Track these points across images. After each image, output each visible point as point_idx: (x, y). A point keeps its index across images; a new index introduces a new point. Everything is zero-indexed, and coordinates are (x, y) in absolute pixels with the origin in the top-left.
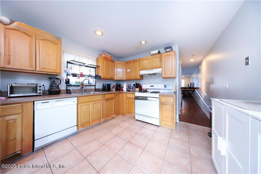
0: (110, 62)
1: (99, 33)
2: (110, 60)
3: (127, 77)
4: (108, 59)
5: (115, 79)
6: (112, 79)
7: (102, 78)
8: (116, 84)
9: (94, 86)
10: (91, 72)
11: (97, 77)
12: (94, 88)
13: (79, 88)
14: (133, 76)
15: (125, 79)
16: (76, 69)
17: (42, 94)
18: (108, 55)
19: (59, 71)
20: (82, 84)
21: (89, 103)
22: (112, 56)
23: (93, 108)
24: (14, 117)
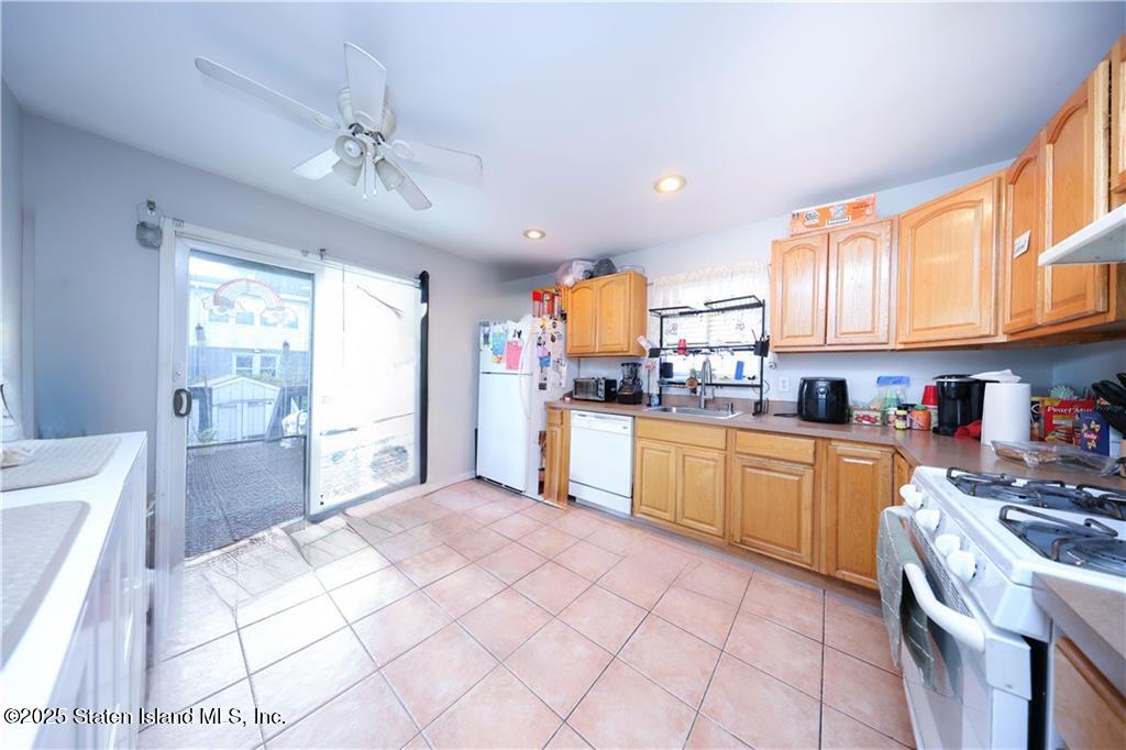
0: (842, 244)
3: (1012, 317)
4: (826, 232)
5: (898, 347)
6: (867, 350)
7: (777, 350)
9: (758, 390)
12: (756, 398)
13: (686, 392)
14: (1048, 298)
15: (1002, 338)
16: (691, 330)
18: (828, 205)
19: (626, 345)
20: (692, 380)
21: (666, 447)
22: (864, 197)
23: (680, 469)
24: (555, 428)
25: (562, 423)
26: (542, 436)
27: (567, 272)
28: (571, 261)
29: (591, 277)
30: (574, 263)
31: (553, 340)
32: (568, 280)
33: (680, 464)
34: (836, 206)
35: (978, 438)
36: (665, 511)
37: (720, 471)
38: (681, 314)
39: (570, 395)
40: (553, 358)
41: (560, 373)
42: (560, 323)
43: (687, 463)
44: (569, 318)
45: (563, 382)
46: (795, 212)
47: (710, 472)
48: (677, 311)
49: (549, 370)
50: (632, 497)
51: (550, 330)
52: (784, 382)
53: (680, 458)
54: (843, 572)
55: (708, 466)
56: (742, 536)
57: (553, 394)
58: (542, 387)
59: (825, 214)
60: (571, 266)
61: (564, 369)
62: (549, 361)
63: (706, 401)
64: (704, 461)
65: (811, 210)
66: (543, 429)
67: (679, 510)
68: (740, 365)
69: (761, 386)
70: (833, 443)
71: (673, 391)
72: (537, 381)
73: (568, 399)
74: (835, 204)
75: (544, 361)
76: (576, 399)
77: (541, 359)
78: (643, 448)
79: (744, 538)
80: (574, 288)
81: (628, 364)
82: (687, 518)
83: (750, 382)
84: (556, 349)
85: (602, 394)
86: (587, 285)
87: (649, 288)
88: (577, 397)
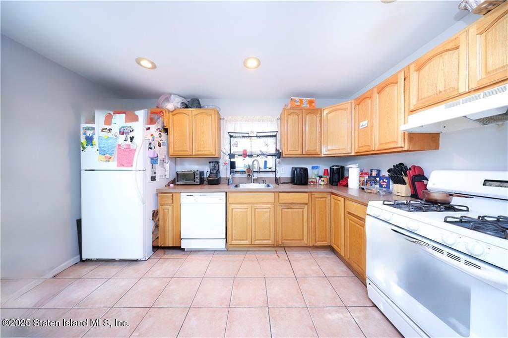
0: (306, 114)
1: (252, 63)
2: (307, 109)
3: (359, 147)
4: (302, 109)
5: (323, 156)
6: (314, 157)
7: (284, 156)
8: (330, 168)
9: (274, 173)
10: (267, 145)
11: (279, 154)
12: (275, 177)
13: (245, 176)
14: (378, 142)
15: (353, 154)
17: (199, 183)
18: (302, 98)
19: (214, 151)
20: (249, 169)
21: (246, 206)
22: (312, 99)
23: (253, 217)
24: (167, 207)
25: (173, 202)
26: (155, 214)
27: (167, 100)
28: (171, 94)
29: (187, 107)
30: (172, 96)
31: (160, 145)
32: (170, 106)
33: (253, 214)
34: (305, 99)
35: (347, 185)
36: (246, 240)
37: (272, 213)
38: (243, 137)
39: (173, 182)
40: (160, 158)
41: (165, 168)
42: (164, 135)
43: (256, 212)
44: (170, 131)
45: (167, 174)
46: (292, 98)
47: (268, 214)
48: (240, 135)
49: (158, 167)
50: (226, 238)
51: (157, 139)
52: (283, 169)
53: (253, 210)
54: (318, 243)
55: (266, 212)
56: (282, 240)
57: (160, 183)
58: (153, 179)
59: (301, 100)
60: (170, 97)
61: (167, 166)
62: (157, 160)
63: (254, 180)
64: (265, 210)
65: (297, 98)
66: (155, 209)
67: (253, 237)
68: (266, 162)
69: (275, 171)
70: (313, 194)
71: (237, 175)
72: (149, 175)
73: (172, 185)
74: (304, 98)
75: (154, 160)
76: (178, 185)
77: (152, 159)
78: (232, 209)
79: (283, 241)
80: (174, 112)
81: (213, 162)
82: (257, 240)
83: (270, 170)
84: (161, 152)
85: (198, 181)
86: (184, 112)
87: (221, 121)
88: (179, 183)
